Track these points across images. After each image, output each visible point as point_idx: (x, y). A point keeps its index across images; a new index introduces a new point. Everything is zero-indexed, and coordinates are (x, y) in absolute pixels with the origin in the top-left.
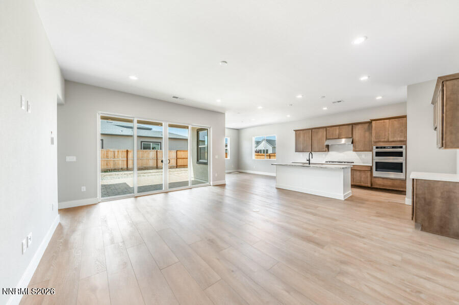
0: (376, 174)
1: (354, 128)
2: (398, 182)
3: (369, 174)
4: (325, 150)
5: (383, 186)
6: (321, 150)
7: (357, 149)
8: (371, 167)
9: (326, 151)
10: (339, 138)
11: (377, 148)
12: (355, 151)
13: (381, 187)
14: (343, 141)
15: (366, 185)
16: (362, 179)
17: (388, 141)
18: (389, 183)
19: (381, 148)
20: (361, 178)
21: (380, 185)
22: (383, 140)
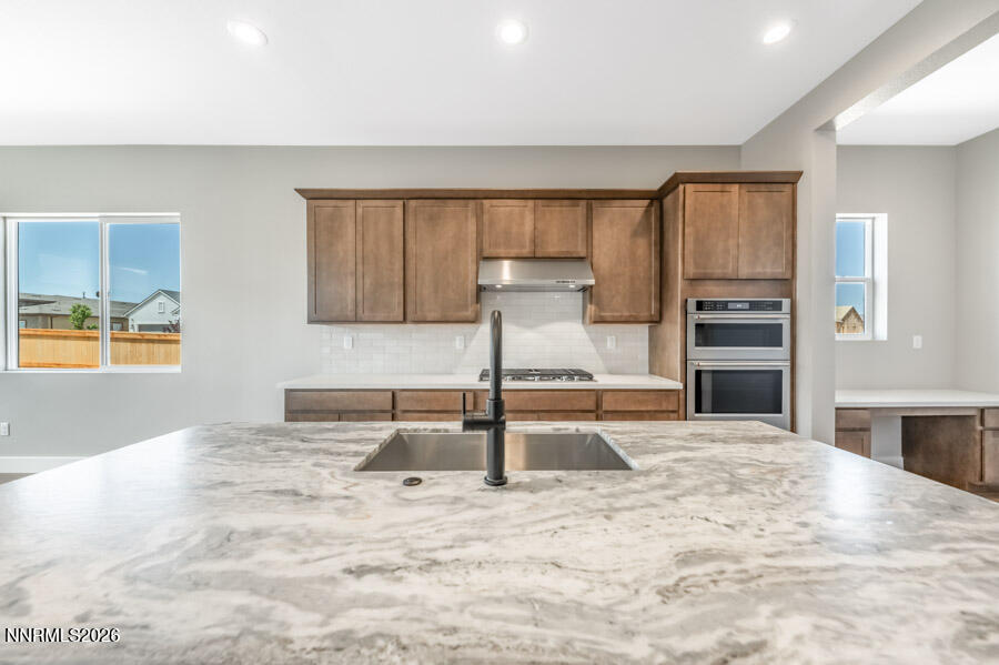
4: (469, 313)
6: (452, 315)
7: (607, 315)
9: (475, 321)
10: (536, 258)
12: (598, 320)
17: (736, 280)
19: (714, 306)
22: (718, 272)
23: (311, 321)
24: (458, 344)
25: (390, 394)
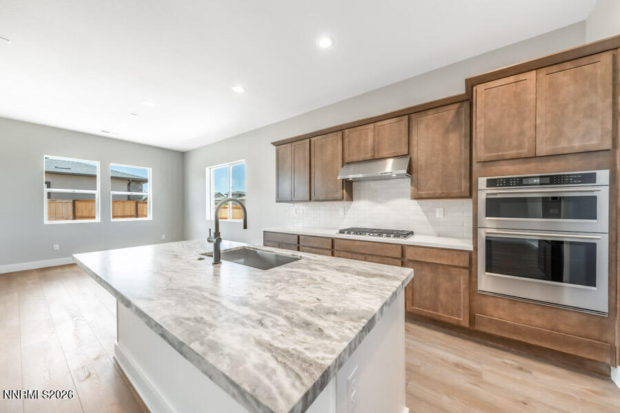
0: (487, 282)
1: (413, 123)
2: (574, 318)
3: (463, 278)
4: (339, 195)
5: (515, 329)
6: (330, 197)
7: (423, 193)
8: (470, 253)
9: (342, 199)
10: (374, 160)
11: (491, 183)
12: (417, 197)
13: (506, 335)
14: (389, 166)
15: (454, 319)
16: (442, 296)
17: (534, 157)
18: (537, 321)
19: (507, 182)
20: (436, 290)
21: (500, 325)
22: (512, 153)
23: (277, 201)
24: (341, 212)
25: (296, 237)
